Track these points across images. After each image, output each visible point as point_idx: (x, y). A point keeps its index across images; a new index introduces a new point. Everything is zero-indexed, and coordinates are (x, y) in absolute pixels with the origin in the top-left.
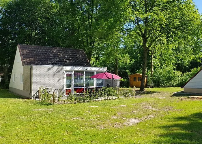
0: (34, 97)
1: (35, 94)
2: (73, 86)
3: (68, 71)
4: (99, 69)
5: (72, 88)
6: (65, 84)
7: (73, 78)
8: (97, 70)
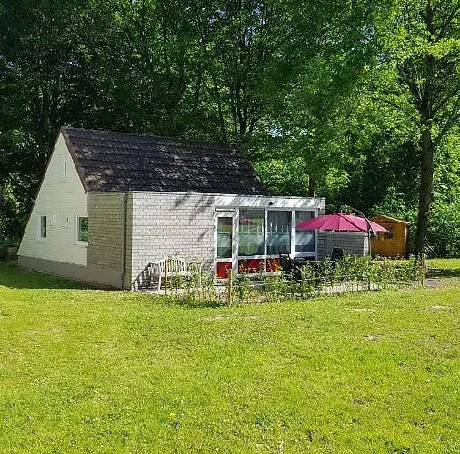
0: (137, 285)
1: (137, 275)
2: (235, 254)
3: (226, 209)
4: (306, 203)
5: (233, 261)
6: (215, 246)
7: (235, 229)
8: (299, 206)
